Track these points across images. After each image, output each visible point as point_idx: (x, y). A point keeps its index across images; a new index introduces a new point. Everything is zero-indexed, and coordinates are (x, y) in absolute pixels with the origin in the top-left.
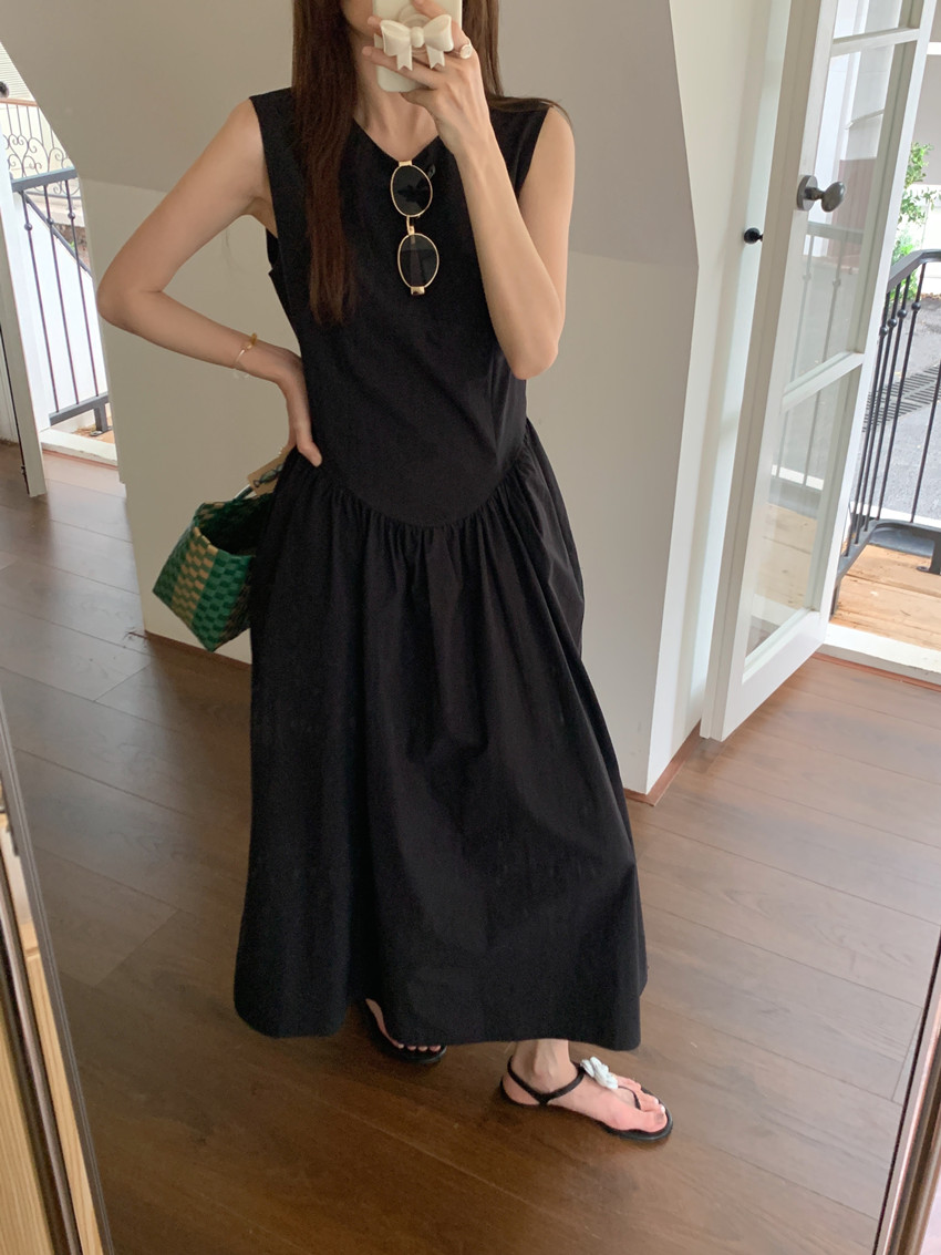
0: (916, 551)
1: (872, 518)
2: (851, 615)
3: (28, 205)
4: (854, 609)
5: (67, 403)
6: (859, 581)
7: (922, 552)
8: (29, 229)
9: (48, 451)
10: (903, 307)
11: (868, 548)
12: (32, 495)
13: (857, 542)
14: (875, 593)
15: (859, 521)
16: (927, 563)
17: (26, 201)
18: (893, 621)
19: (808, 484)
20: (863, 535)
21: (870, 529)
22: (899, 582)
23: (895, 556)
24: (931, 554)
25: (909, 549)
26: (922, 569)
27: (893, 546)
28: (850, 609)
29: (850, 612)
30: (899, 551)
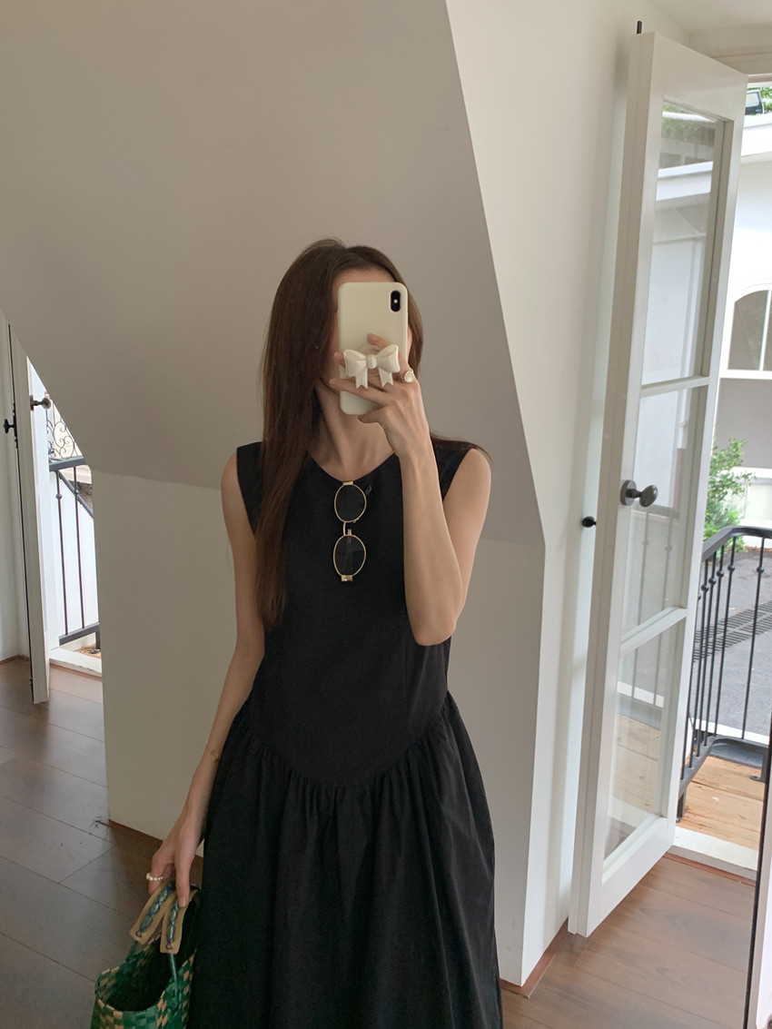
0: (749, 762)
1: (710, 734)
2: (697, 818)
4: (700, 812)
5: (75, 627)
6: (702, 787)
7: (754, 763)
8: (59, 497)
10: (721, 569)
11: (708, 759)
12: (36, 702)
13: (699, 755)
14: (716, 799)
15: (700, 736)
16: (758, 773)
17: (59, 476)
18: (732, 823)
20: (703, 750)
21: (709, 744)
22: (735, 788)
23: (731, 766)
24: (761, 766)
25: (743, 761)
26: (754, 778)
27: (730, 758)
28: (696, 812)
29: (696, 815)
30: (735, 762)
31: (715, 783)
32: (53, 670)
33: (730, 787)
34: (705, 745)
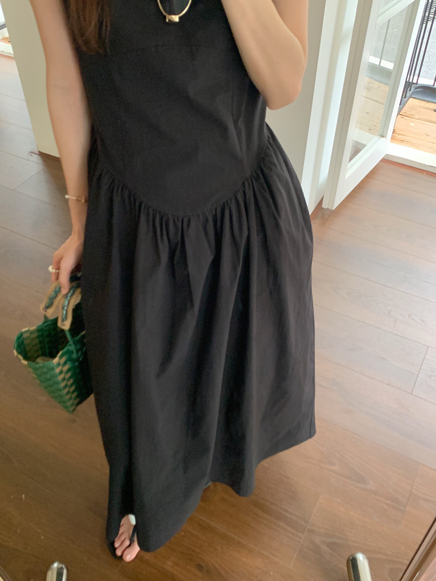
1: (414, 83)
2: (401, 136)
4: (402, 133)
6: (405, 117)
11: (411, 99)
13: (405, 98)
14: (412, 124)
15: (408, 85)
18: (420, 139)
19: (381, 65)
20: (409, 94)
21: (413, 89)
22: (424, 118)
23: (423, 103)
25: (430, 100)
27: (423, 98)
28: (400, 133)
29: (399, 134)
30: (425, 101)
31: (412, 115)
33: (421, 117)
34: (410, 90)
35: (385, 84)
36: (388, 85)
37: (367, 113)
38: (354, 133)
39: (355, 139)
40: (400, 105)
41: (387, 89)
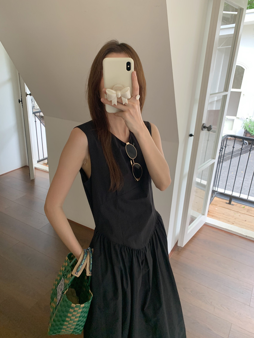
0: (225, 198)
1: (216, 191)
2: (211, 214)
3: (36, 117)
4: (212, 212)
5: (41, 158)
6: (213, 205)
7: (226, 199)
8: (35, 122)
9: (35, 168)
10: (223, 147)
11: (215, 198)
12: (31, 179)
13: (212, 197)
14: (216, 209)
15: (214, 192)
16: (228, 202)
17: (35, 115)
18: (221, 215)
19: (201, 183)
20: (214, 195)
21: (215, 194)
22: (222, 206)
23: (220, 200)
24: (229, 199)
25: (223, 198)
26: (227, 203)
27: (220, 197)
31: (216, 204)
32: (36, 170)
33: (220, 205)
35: (203, 190)
36: (205, 190)
37: (196, 203)
38: (191, 212)
39: (191, 214)
40: (210, 200)
41: (204, 192)
